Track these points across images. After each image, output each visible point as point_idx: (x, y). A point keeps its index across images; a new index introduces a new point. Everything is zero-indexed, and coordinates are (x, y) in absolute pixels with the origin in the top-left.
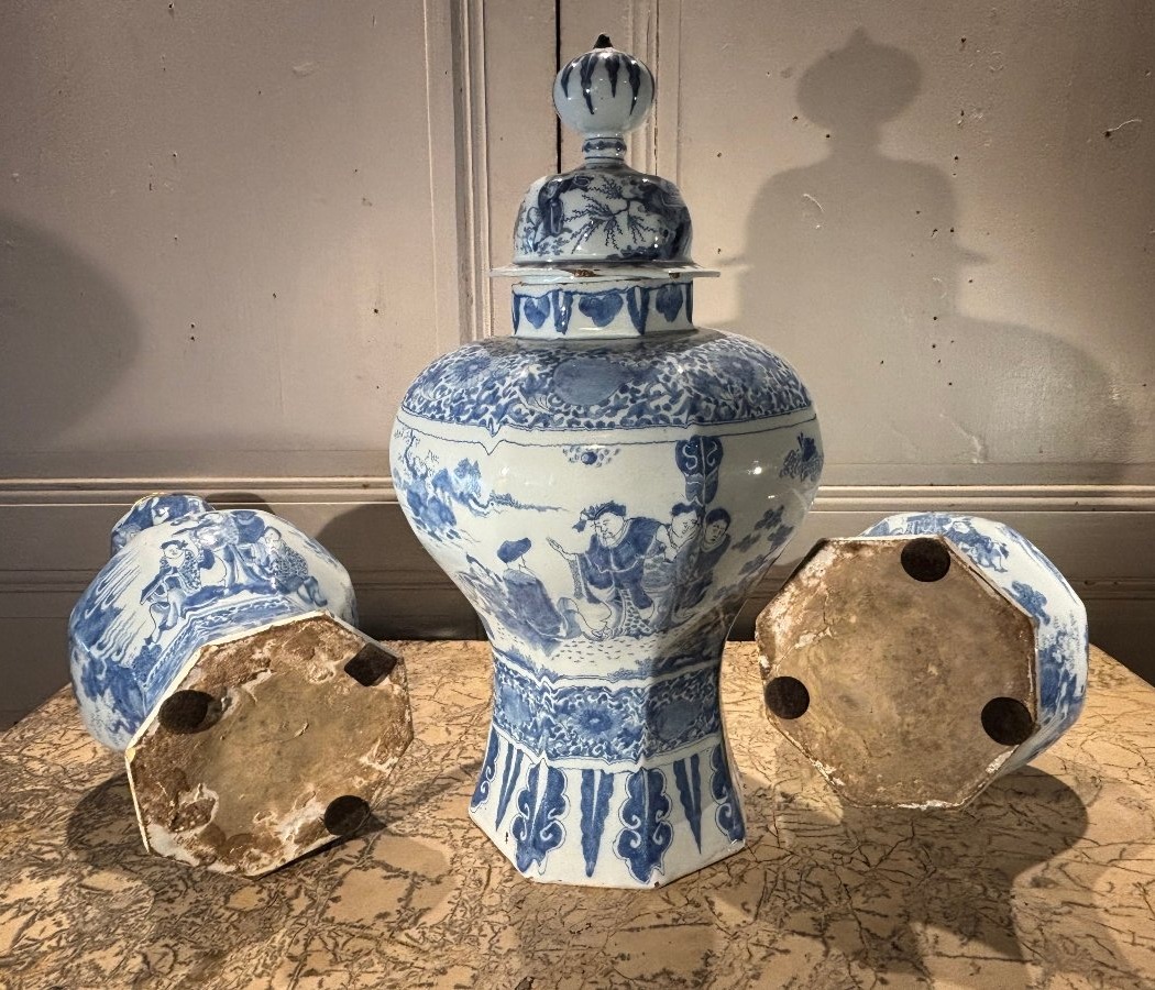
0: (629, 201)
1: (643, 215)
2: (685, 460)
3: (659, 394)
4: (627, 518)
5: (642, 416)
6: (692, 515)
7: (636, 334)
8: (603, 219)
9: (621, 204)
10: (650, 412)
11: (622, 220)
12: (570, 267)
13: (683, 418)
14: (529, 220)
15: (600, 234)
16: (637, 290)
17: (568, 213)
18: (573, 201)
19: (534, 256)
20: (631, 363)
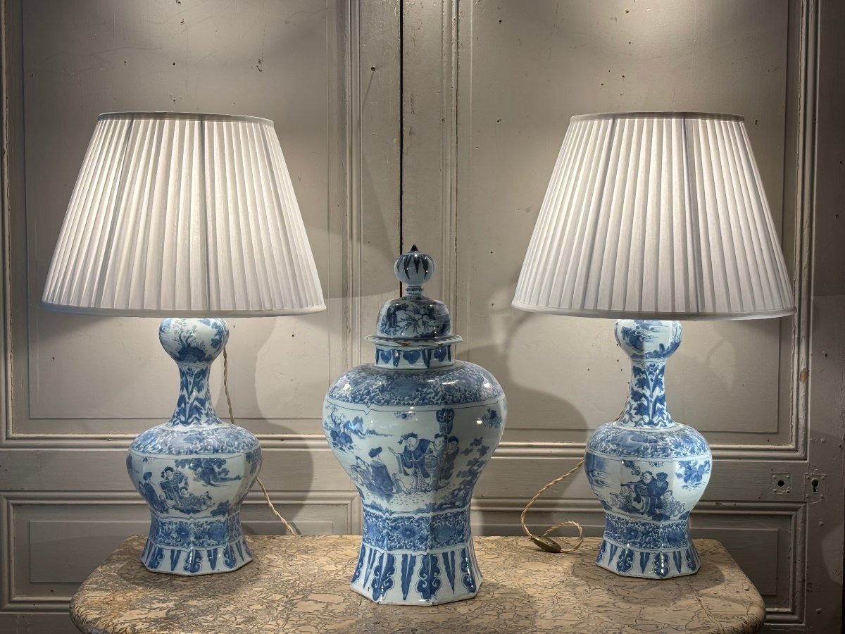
0: (423, 315)
1: (428, 321)
2: (440, 417)
3: (431, 393)
4: (418, 438)
5: (424, 401)
6: (442, 438)
7: (426, 367)
8: (412, 322)
9: (420, 316)
10: (427, 399)
11: (420, 323)
12: (399, 341)
13: (439, 402)
14: (383, 320)
15: (411, 328)
16: (426, 351)
17: (399, 319)
18: (401, 315)
19: (385, 335)
20: (422, 381)
